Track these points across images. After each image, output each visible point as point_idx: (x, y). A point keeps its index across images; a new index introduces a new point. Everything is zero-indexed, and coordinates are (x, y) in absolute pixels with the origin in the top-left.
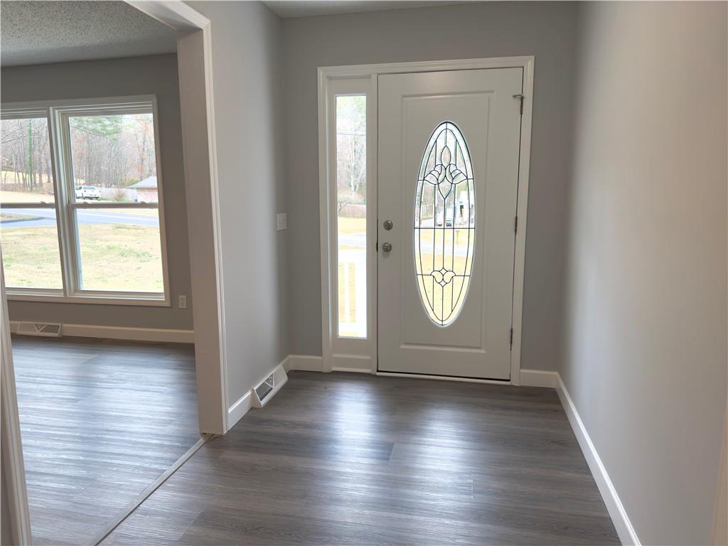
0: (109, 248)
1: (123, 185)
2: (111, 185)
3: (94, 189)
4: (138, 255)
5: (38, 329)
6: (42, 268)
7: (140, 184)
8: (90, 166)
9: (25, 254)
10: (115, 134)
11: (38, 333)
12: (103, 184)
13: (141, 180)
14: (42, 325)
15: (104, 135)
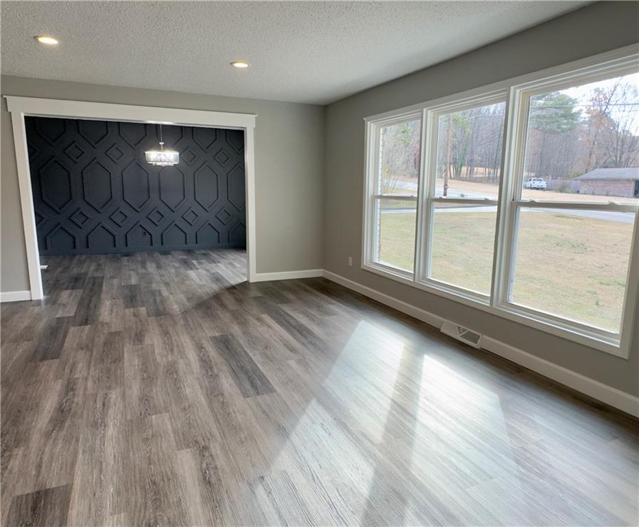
0: (546, 236)
1: (568, 177)
2: (557, 177)
3: (541, 180)
4: (573, 246)
5: (460, 333)
6: (487, 249)
7: (585, 176)
8: (541, 161)
9: (477, 235)
10: (569, 131)
11: (458, 337)
12: (550, 177)
13: (586, 172)
14: (464, 330)
15: (558, 133)
